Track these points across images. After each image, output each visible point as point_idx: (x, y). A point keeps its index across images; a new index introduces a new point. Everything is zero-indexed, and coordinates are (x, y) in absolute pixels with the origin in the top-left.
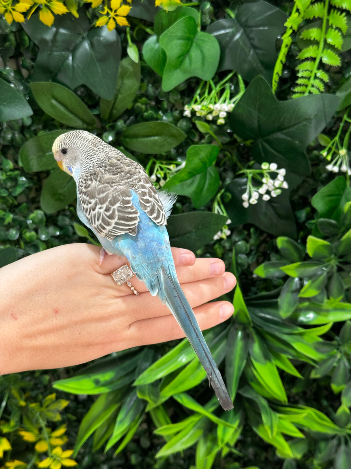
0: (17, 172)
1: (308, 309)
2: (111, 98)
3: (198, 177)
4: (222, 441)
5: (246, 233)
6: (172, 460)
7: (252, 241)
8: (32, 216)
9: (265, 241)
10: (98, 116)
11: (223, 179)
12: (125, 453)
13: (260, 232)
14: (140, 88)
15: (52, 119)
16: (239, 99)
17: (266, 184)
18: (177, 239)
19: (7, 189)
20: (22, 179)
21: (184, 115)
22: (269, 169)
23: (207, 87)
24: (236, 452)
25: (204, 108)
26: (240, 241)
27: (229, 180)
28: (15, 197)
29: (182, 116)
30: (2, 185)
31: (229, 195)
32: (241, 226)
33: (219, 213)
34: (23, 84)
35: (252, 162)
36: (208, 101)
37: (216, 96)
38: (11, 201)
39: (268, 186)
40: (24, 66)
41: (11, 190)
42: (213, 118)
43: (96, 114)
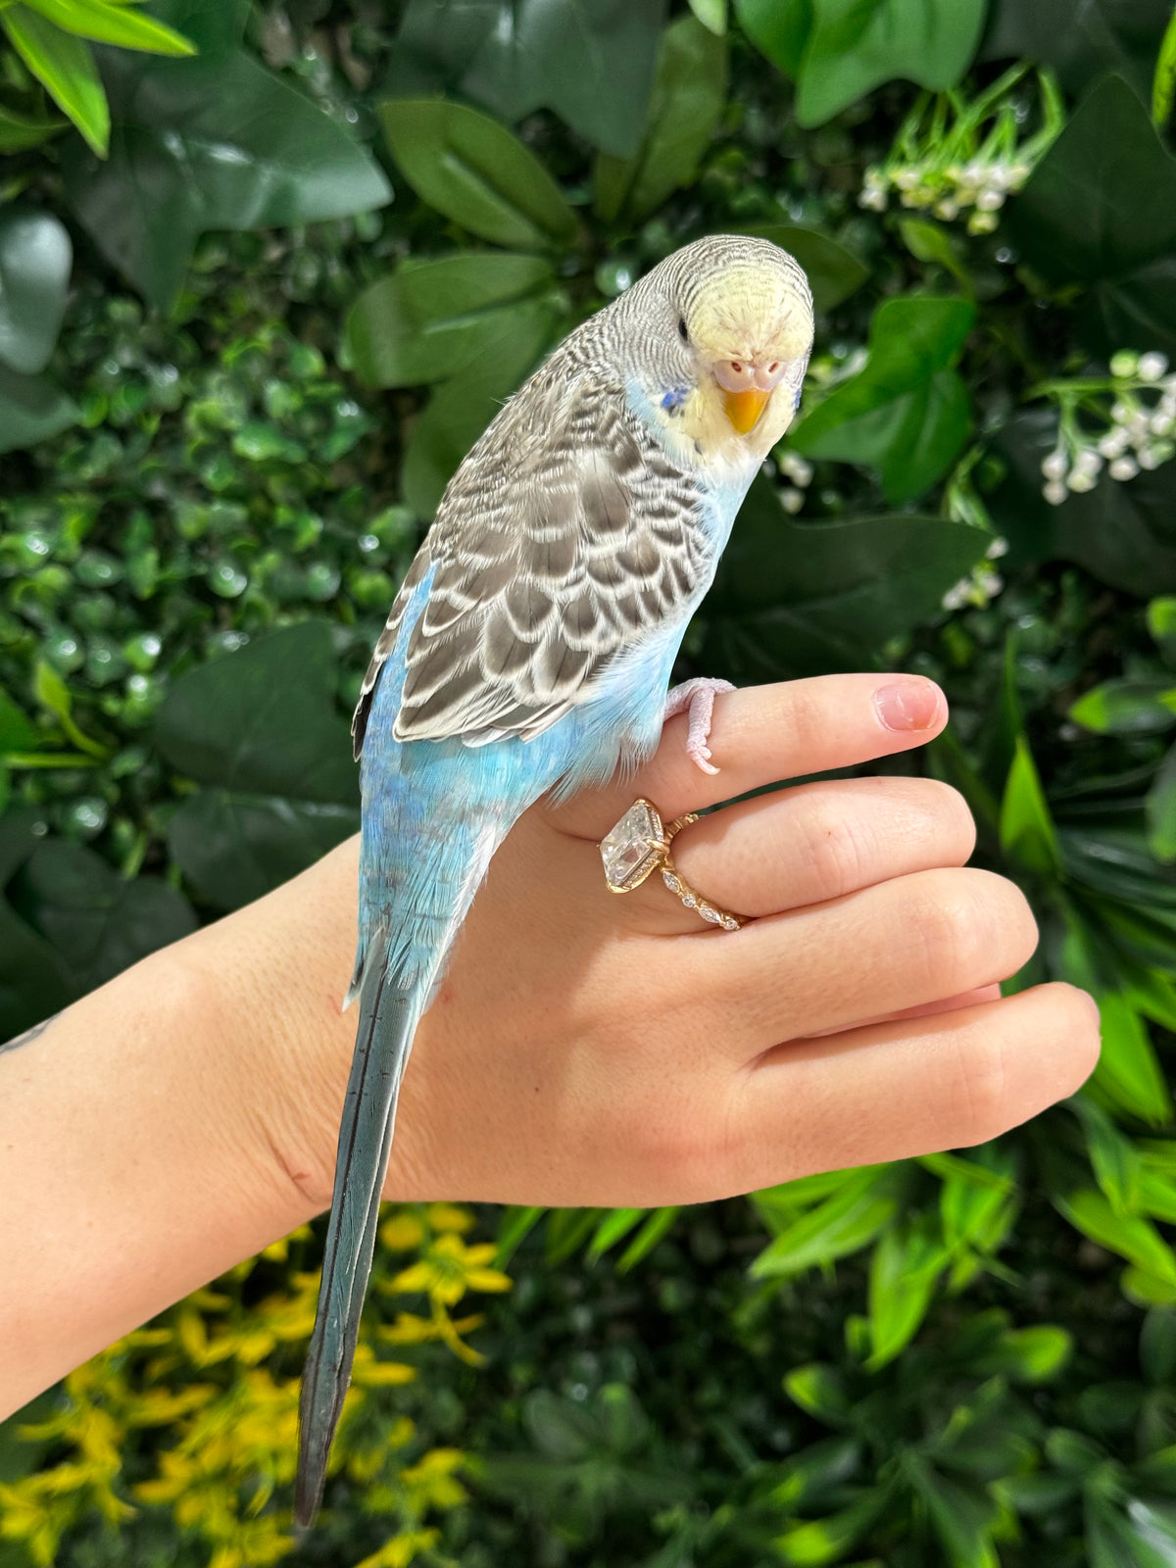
0: (334, 388)
2: (629, 152)
3: (902, 406)
4: (960, 1232)
5: (1045, 589)
6: (789, 1301)
7: (1068, 615)
8: (379, 523)
9: (1105, 620)
10: (585, 211)
11: (979, 416)
12: (644, 1270)
13: (1092, 586)
14: (724, 117)
15: (443, 220)
16: (1045, 151)
17: (1123, 425)
18: (827, 605)
19: (302, 440)
20: (348, 411)
21: (863, 207)
22: (1135, 377)
23: (938, 113)
24: (1000, 1271)
25: (929, 181)
26: (1027, 616)
27: (998, 422)
28: (326, 467)
29: (854, 209)
30: (287, 430)
31: (996, 468)
32: (1030, 569)
33: (963, 521)
34: (357, 106)
35: (1075, 360)
36: (944, 158)
37: (968, 141)
38: (313, 478)
39: (1131, 433)
40: (357, 51)
41: (316, 444)
42: (957, 212)
43: (579, 204)
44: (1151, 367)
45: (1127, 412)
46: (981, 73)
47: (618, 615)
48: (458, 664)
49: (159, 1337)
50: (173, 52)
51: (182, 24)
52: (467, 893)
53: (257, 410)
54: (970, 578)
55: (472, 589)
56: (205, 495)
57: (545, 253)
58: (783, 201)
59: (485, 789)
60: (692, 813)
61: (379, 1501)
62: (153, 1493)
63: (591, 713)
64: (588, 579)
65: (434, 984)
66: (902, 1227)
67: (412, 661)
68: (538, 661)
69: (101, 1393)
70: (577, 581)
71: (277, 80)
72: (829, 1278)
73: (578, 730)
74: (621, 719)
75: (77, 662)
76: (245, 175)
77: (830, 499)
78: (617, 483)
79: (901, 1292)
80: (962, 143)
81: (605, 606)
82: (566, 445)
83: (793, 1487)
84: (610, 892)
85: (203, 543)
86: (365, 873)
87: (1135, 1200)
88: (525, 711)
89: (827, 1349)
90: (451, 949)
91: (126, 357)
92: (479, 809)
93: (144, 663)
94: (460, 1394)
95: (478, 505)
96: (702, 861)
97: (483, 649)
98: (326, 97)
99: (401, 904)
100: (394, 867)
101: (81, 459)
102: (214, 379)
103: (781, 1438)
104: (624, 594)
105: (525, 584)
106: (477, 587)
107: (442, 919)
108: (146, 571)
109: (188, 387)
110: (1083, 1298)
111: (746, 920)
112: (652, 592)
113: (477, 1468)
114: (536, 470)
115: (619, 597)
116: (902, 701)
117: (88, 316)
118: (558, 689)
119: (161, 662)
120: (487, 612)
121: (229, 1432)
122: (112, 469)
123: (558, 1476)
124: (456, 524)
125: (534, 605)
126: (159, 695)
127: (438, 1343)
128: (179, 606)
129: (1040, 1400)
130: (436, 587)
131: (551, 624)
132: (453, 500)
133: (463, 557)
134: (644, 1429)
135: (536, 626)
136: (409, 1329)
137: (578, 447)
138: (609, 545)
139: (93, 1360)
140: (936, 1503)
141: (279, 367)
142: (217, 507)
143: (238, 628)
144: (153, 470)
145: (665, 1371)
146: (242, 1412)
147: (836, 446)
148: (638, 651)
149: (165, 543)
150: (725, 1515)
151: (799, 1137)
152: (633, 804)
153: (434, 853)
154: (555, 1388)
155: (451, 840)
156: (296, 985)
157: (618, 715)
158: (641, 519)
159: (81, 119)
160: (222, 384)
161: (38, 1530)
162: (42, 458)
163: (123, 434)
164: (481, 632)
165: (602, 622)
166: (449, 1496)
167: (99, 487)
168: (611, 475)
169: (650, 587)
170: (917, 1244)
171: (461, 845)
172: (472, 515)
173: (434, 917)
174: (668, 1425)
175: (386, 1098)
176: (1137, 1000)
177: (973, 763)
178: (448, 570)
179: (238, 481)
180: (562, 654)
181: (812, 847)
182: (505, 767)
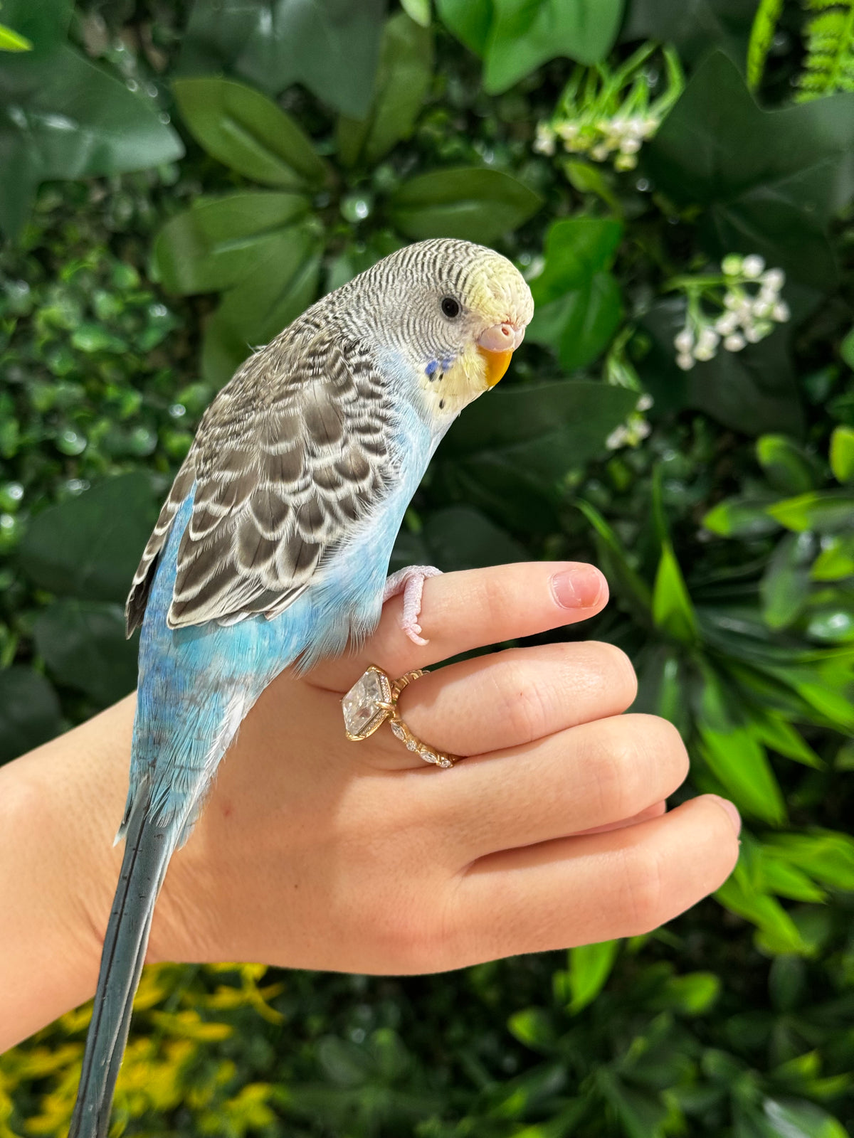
0: (146, 296)
1: (832, 608)
2: (361, 113)
3: (571, 300)
5: (682, 431)
7: (700, 449)
8: (185, 396)
9: (727, 452)
10: (332, 159)
11: (628, 304)
13: (716, 428)
14: (432, 87)
15: (223, 168)
16: (670, 109)
17: (733, 310)
18: (521, 449)
19: (125, 335)
20: (159, 312)
21: (536, 152)
22: (741, 275)
23: (590, 80)
24: (667, 936)
25: (585, 133)
26: (670, 451)
27: (643, 310)
28: (144, 355)
29: (531, 153)
30: (112, 328)
31: (643, 343)
32: (670, 416)
33: (619, 384)
34: (156, 84)
35: (698, 262)
36: (595, 115)
37: (612, 103)
38: (133, 363)
39: (739, 316)
40: (156, 42)
41: (135, 338)
42: (607, 155)
43: (326, 154)
44: (752, 266)
45: (736, 301)
46: (622, 50)
48: (218, 563)
50: (13, 49)
51: (20, 28)
52: (218, 749)
53: (89, 314)
54: (625, 425)
55: (224, 499)
56: (52, 378)
57: (304, 191)
58: (478, 148)
59: (236, 665)
61: (211, 1123)
62: (41, 1125)
64: (314, 485)
67: (181, 566)
68: (280, 554)
70: (306, 487)
71: (93, 66)
76: (72, 138)
77: (522, 368)
78: (332, 404)
79: (593, 952)
80: (608, 104)
81: (328, 505)
83: (517, 1101)
84: (349, 740)
85: (52, 414)
86: (137, 733)
87: (760, 881)
88: (270, 596)
89: (540, 996)
92: (231, 681)
93: (10, 505)
95: (231, 434)
97: (236, 549)
98: (132, 78)
99: (164, 758)
102: (56, 292)
103: (509, 1062)
104: (344, 496)
105: (264, 491)
106: (228, 497)
107: (196, 770)
108: (8, 436)
109: (37, 298)
110: (726, 950)
111: (457, 760)
112: (365, 492)
113: (283, 1095)
114: (274, 401)
115: (340, 498)
116: (573, 585)
118: (297, 575)
119: (23, 505)
120: (238, 519)
123: (343, 1099)
124: (217, 449)
125: (275, 510)
126: (24, 529)
127: (249, 1006)
128: (35, 463)
129: (699, 1027)
130: (197, 500)
131: (289, 524)
132: (212, 430)
133: (217, 475)
134: (407, 1061)
135: (277, 527)
136: (226, 998)
138: (329, 456)
140: (622, 1108)
141: (104, 281)
142: (62, 388)
143: (81, 477)
144: (11, 361)
145: (422, 1016)
149: (23, 415)
150: (467, 1123)
152: (365, 671)
153: (192, 716)
154: (340, 1034)
155: (206, 705)
158: (352, 435)
160: (62, 295)
164: (234, 536)
165: (328, 519)
166: (261, 1118)
168: (327, 398)
169: (364, 489)
171: (214, 709)
172: (226, 442)
173: (190, 768)
174: (424, 1054)
175: (142, 917)
176: (757, 732)
178: (206, 486)
179: (76, 368)
180: (298, 547)
181: (508, 705)
182: (255, 647)
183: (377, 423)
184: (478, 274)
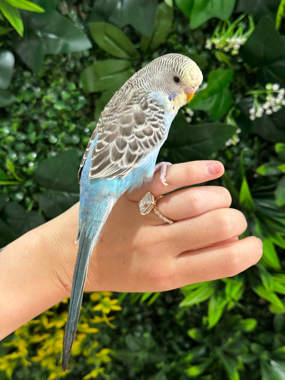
0: (78, 93)
2: (149, 35)
3: (216, 97)
4: (230, 296)
5: (250, 141)
6: (189, 313)
7: (256, 147)
8: (89, 125)
9: (265, 148)
10: (139, 50)
11: (234, 99)
12: (154, 305)
13: (262, 140)
14: (172, 27)
15: (104, 52)
16: (250, 35)
17: (269, 101)
18: (197, 145)
19: (71, 105)
20: (82, 98)
21: (206, 48)
22: (272, 90)
23: (224, 26)
24: (240, 305)
25: (222, 42)
26: (246, 147)
27: (239, 101)
28: (76, 112)
29: (204, 49)
30: (67, 103)
31: (238, 112)
32: (246, 136)
33: (230, 125)
34: (83, 24)
35: (257, 85)
36: (225, 37)
37: (231, 33)
38: (73, 114)
39: (271, 103)
40: (83, 11)
41: (74, 106)
42: (229, 50)
43: (137, 48)
44: (276, 87)
45: (270, 98)
46: (235, 16)
47: (143, 146)
48: (104, 159)
49: (37, 322)
50: (39, 11)
51: (41, 5)
52: (106, 216)
53: (60, 98)
54: (232, 138)
55: (107, 140)
56: (47, 118)
57: (129, 60)
58: (187, 47)
59: (111, 190)
60: (162, 195)
61: (90, 361)
62: (35, 359)
63: (137, 170)
64: (135, 137)
65: (98, 238)
66: (216, 295)
67: (93, 159)
68: (124, 158)
69: (23, 335)
70: (133, 137)
71: (64, 18)
72: (198, 307)
73: (134, 175)
74: (145, 172)
75: (16, 159)
76: (56, 41)
77: (198, 119)
78: (142, 112)
79: (216, 310)
80: (230, 33)
81: (140, 144)
82: (131, 104)
83: (190, 357)
84: (141, 215)
85: (47, 130)
86: (80, 210)
87: (272, 288)
88: (121, 171)
89: (198, 324)
90: (102, 229)
91: (28, 85)
92: (109, 195)
93: (32, 159)
94: (110, 335)
95: (109, 119)
96: (164, 207)
97: (110, 155)
98: (76, 22)
99: (90, 218)
100: (88, 209)
101: (17, 110)
102: (49, 91)
103: (187, 345)
104: (145, 141)
105: (120, 139)
106: (109, 139)
107: (100, 222)
108: (33, 137)
109: (43, 92)
110: (259, 312)
111: (175, 221)
113: (113, 353)
114: (124, 110)
115: (143, 141)
116: (213, 167)
117: (19, 75)
118: (129, 165)
119: (37, 159)
120: (111, 146)
121: (54, 345)
122: (25, 112)
123: (133, 355)
124: (104, 124)
125: (122, 144)
126: (36, 167)
127: (104, 323)
128: (41, 146)
129: (249, 336)
130: (99, 139)
131: (127, 148)
132: (103, 118)
133: (105, 132)
134: (154, 344)
135: (123, 149)
136: (97, 320)
137: (134, 104)
138: (140, 128)
139: (21, 327)
140: (224, 361)
141: (65, 87)
142: (50, 122)
143: (55, 151)
144: (34, 113)
145: (159, 329)
146: (57, 340)
147: (199, 106)
148: (149, 155)
149: (37, 130)
150: (173, 364)
151: (188, 275)
152: (147, 193)
153: (98, 205)
154: (132, 334)
155: (102, 202)
156: (65, 238)
157: (144, 171)
158: (148, 122)
159: (17, 27)
160: (51, 92)
161: (8, 368)
162: (8, 110)
163: (27, 104)
164: (110, 151)
165: (139, 148)
166: (107, 360)
167: (22, 117)
169: (151, 139)
170: (219, 299)
171: (104, 204)
172: (108, 122)
173: (98, 221)
174: (160, 342)
175: (85, 266)
176: (272, 240)
177: (233, 183)
178: (102, 135)
179: (55, 115)
180: (130, 156)
181: (191, 203)
182: (116, 185)
183: (156, 118)
184: (186, 70)
